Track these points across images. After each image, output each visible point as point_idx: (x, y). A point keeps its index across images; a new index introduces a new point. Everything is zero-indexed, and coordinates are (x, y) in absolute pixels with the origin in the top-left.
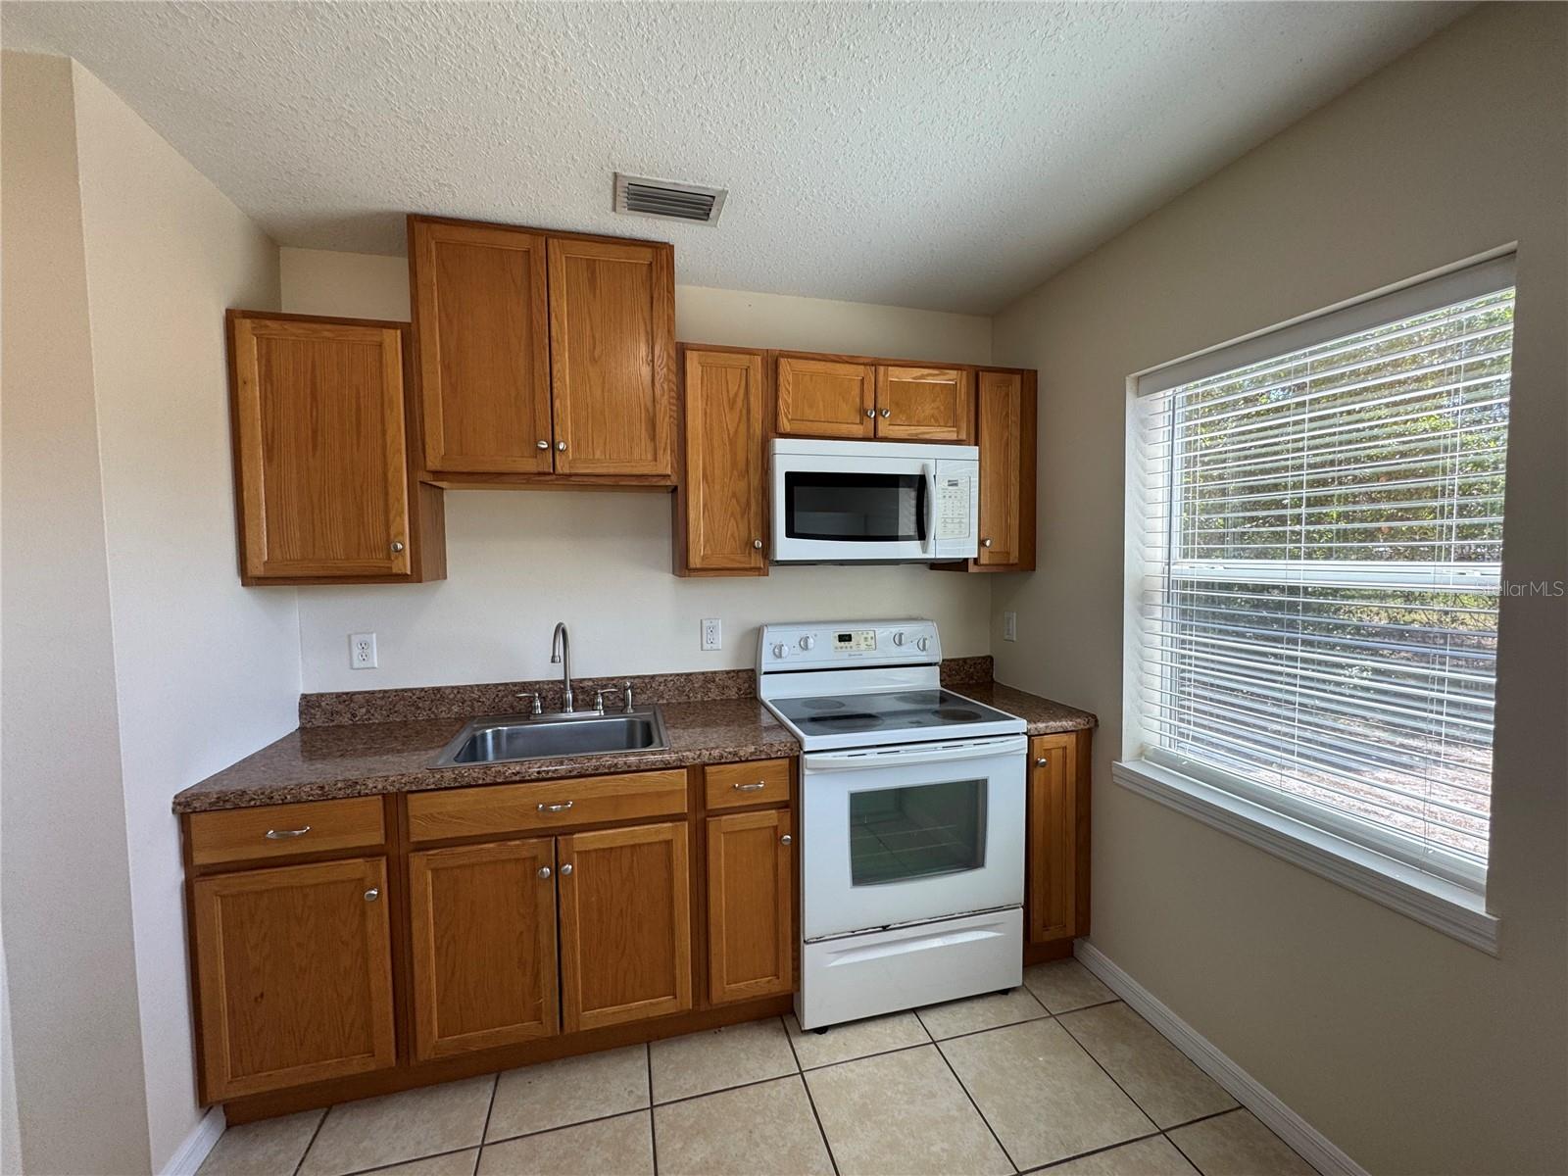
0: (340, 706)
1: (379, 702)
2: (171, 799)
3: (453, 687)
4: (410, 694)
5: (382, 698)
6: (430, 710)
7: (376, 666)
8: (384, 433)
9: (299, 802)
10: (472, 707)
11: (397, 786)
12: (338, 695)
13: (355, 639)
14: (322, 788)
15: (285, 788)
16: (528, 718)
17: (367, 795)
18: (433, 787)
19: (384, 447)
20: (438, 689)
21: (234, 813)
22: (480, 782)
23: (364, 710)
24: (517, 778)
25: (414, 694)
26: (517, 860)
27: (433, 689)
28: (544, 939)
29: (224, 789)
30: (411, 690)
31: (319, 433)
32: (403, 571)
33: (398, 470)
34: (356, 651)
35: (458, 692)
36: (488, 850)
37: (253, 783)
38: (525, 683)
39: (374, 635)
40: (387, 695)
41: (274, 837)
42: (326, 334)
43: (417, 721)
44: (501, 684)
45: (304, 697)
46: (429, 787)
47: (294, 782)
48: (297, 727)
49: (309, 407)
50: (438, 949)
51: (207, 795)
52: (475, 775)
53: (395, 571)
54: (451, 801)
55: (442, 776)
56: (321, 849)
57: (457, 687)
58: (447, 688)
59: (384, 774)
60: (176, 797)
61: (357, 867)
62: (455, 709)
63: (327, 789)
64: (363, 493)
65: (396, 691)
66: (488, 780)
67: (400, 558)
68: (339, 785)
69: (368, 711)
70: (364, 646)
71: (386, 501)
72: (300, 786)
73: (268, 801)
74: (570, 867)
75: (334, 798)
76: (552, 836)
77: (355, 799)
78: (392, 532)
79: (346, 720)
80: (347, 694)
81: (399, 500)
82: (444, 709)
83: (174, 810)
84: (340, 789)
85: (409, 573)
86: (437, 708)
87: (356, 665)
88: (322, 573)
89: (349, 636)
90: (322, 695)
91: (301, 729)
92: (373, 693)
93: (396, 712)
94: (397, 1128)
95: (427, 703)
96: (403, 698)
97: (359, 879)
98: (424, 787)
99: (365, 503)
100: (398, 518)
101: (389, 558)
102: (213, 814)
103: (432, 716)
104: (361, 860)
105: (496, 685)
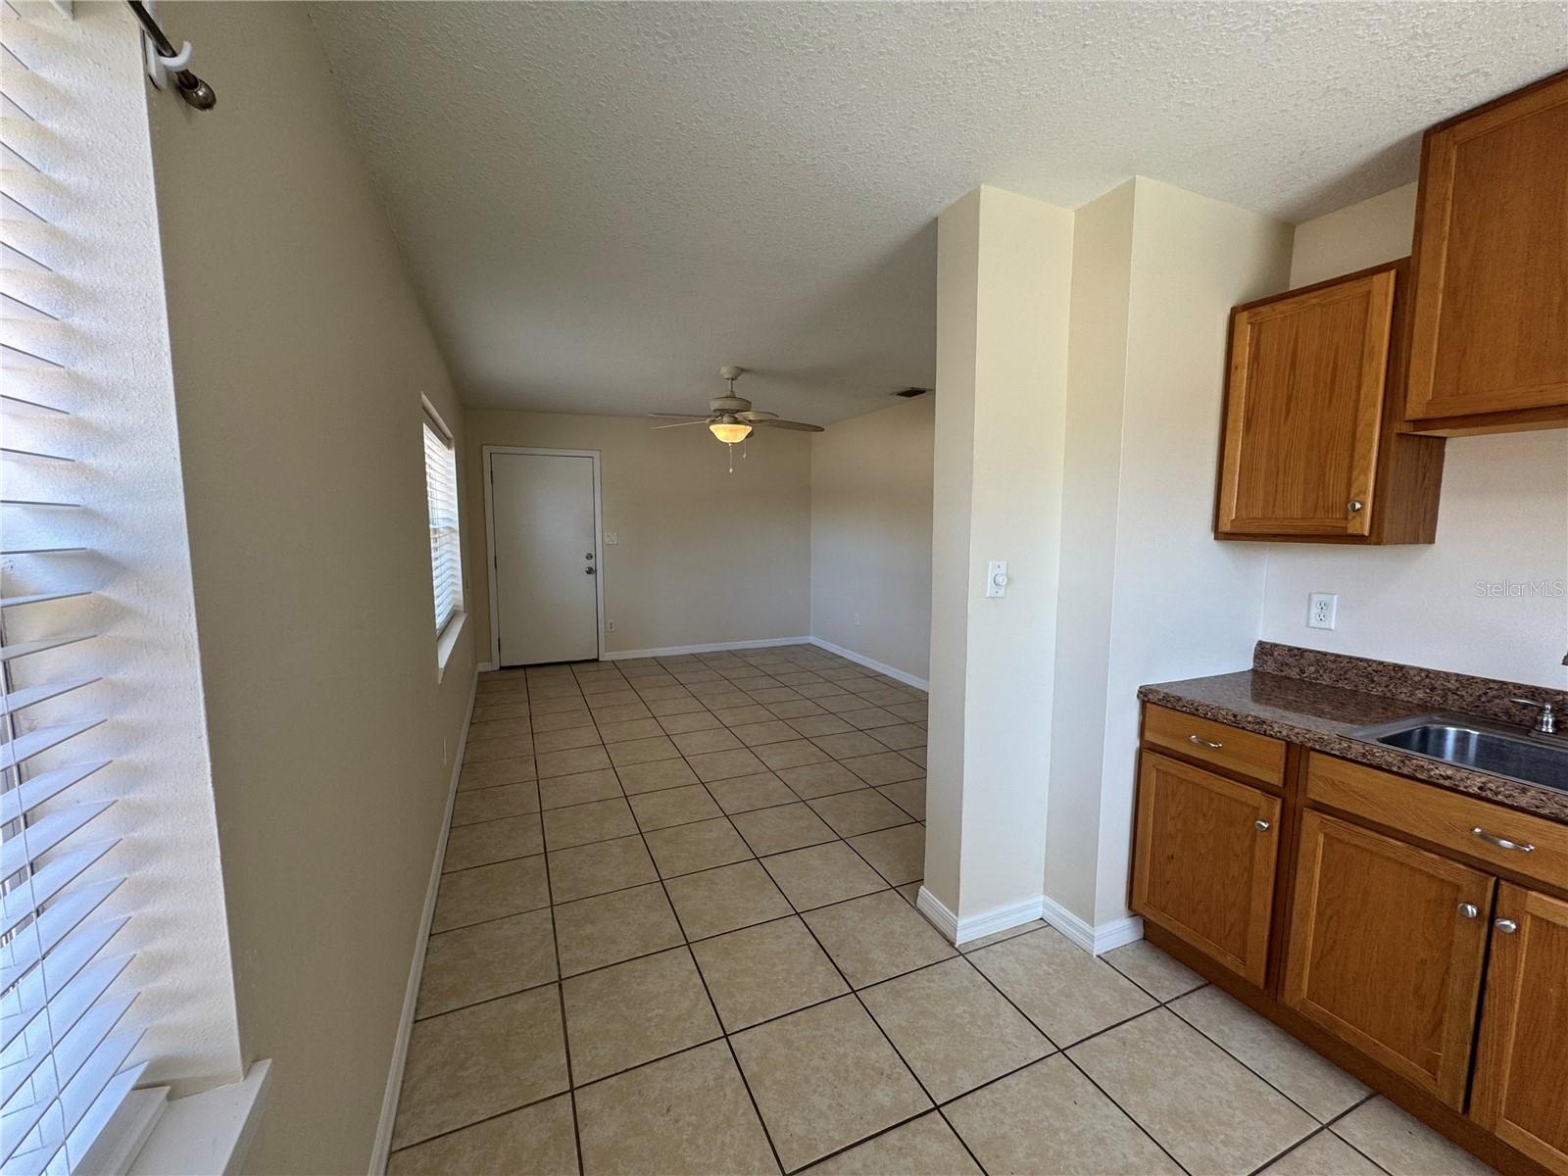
0: (1291, 660)
1: (1330, 665)
2: (1138, 688)
3: (1422, 670)
4: (1366, 665)
5: (1334, 662)
6: (1386, 687)
7: (1333, 628)
8: (1359, 387)
9: (1216, 721)
10: (1444, 697)
11: (1301, 739)
12: (1291, 649)
13: (1316, 598)
14: (1235, 716)
15: (1208, 706)
16: (1527, 733)
17: (1271, 736)
18: (1337, 753)
19: (1357, 402)
20: (1402, 667)
21: (1171, 712)
22: (1395, 769)
23: (1312, 669)
24: (1447, 783)
25: (1370, 666)
26: (1431, 877)
27: (1395, 666)
28: (1455, 987)
29: (1169, 692)
30: (1367, 661)
31: (1294, 399)
32: (1359, 532)
33: (1371, 425)
34: (1315, 610)
35: (1427, 676)
36: (1393, 846)
37: (1188, 695)
38: (1537, 688)
39: (1336, 597)
40: (1339, 660)
41: (1195, 741)
42: (1314, 301)
43: (1368, 695)
44: (1494, 681)
45: (1261, 644)
46: (1333, 752)
47: (1217, 705)
48: (1251, 668)
49: (1287, 373)
50: (1320, 914)
51: (1157, 692)
52: (1390, 759)
53: (1350, 531)
54: (1357, 776)
55: (1349, 747)
56: (1229, 767)
57: (1428, 671)
58: (1413, 668)
59: (1293, 724)
60: (1141, 687)
61: (1255, 796)
62: (1420, 694)
63: (1238, 718)
64: (1327, 453)
65: (1351, 658)
66: (1405, 771)
67: (1358, 518)
68: (1250, 719)
69: (1317, 671)
70: (1324, 606)
71: (1352, 457)
72: (1219, 708)
73: (1194, 711)
74: (1513, 926)
75: (1243, 728)
76: (1492, 875)
77: (1259, 736)
78: (1354, 491)
79: (1294, 674)
80: (1299, 649)
81: (1366, 456)
82: (1405, 690)
83: (1138, 696)
84: (1249, 723)
85: (1367, 534)
86: (1395, 687)
87: (1313, 622)
88: (1278, 531)
89: (1310, 595)
90: (1276, 645)
91: (1254, 671)
92: (1325, 654)
93: (1346, 679)
94: (1253, 1040)
95: (1385, 678)
96: (1356, 667)
97: (1254, 807)
98: (1327, 749)
99: (1328, 462)
100: (1362, 477)
101: (1346, 519)
102: (1160, 708)
103: (1389, 694)
104: (1258, 791)
105: (1486, 681)
